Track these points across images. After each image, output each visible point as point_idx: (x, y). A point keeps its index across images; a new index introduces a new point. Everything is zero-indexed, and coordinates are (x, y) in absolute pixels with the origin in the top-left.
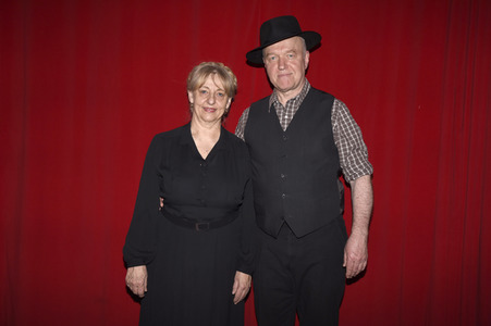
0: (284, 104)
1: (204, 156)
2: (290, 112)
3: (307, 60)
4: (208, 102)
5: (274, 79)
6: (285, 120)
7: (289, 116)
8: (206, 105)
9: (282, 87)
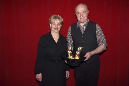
0: (82, 26)
1: (57, 42)
2: (84, 28)
3: (88, 13)
4: (56, 27)
5: (79, 19)
6: (83, 31)
7: (84, 29)
8: (55, 28)
9: (82, 22)
